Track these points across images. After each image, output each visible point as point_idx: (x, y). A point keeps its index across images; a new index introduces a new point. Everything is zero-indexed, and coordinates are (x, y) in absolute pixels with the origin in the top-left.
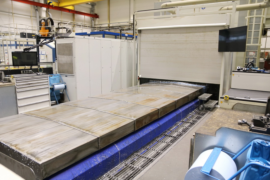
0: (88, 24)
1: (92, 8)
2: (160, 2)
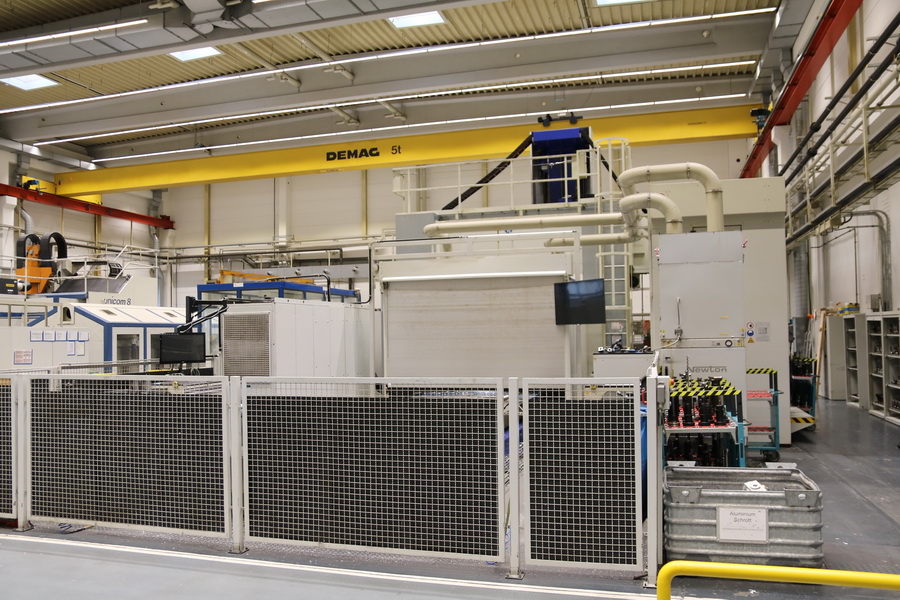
0: (140, 248)
1: (153, 200)
2: (409, 213)
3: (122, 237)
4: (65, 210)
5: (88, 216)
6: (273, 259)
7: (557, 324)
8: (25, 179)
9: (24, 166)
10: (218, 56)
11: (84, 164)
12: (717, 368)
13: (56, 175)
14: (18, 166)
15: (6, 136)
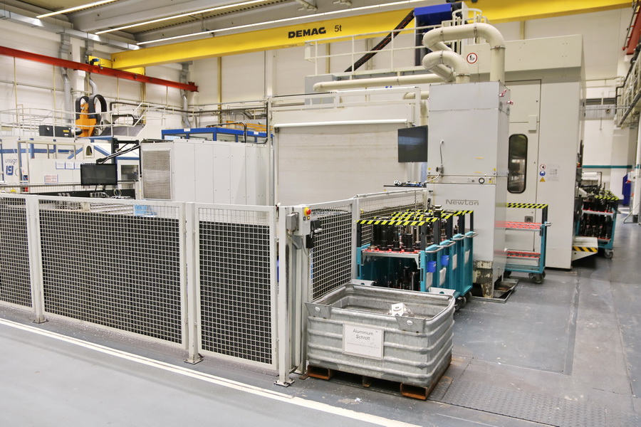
0: (174, 105)
1: (183, 71)
2: (316, 75)
3: (161, 98)
4: (120, 79)
5: (137, 83)
6: (261, 113)
7: (399, 161)
8: (91, 58)
9: (90, 49)
11: (131, 47)
12: (471, 201)
13: (111, 55)
14: (86, 49)
15: (76, 28)
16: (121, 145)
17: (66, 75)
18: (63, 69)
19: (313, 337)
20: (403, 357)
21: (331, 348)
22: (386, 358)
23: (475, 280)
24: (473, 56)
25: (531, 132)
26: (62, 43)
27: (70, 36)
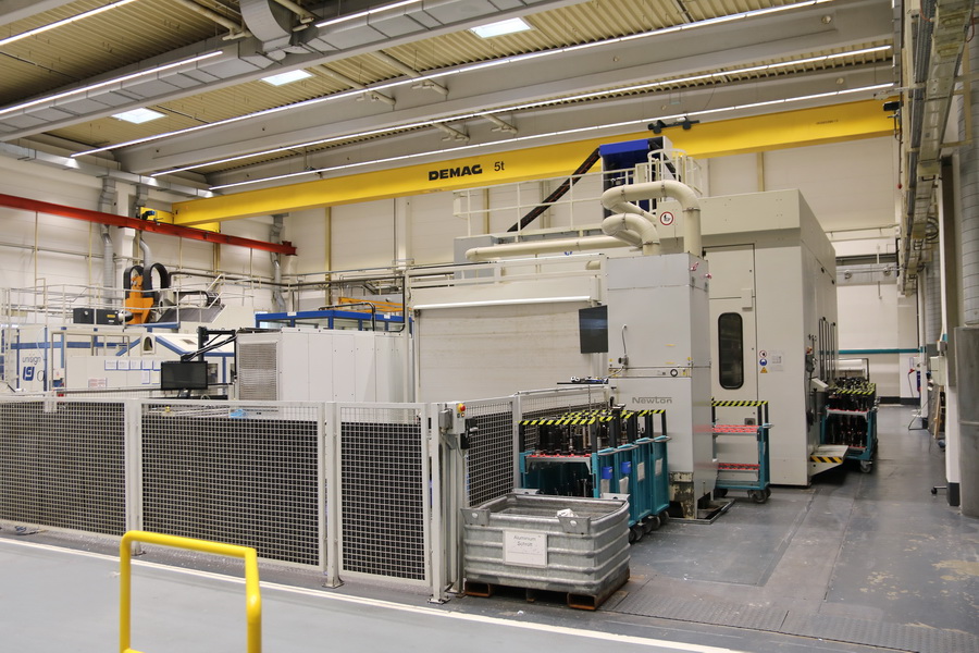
0: (261, 275)
1: (274, 225)
2: (469, 237)
3: (243, 265)
4: (183, 239)
5: (208, 244)
6: (393, 285)
7: (582, 352)
8: (143, 210)
9: (143, 197)
10: (310, 79)
11: (201, 192)
12: (662, 399)
13: (173, 205)
14: (137, 197)
15: (125, 169)
16: (211, 337)
17: (107, 235)
18: (103, 226)
19: (470, 548)
20: (568, 563)
21: (491, 559)
22: (550, 565)
23: (672, 498)
24: (668, 216)
25: (746, 309)
26: (104, 191)
27: (115, 180)
